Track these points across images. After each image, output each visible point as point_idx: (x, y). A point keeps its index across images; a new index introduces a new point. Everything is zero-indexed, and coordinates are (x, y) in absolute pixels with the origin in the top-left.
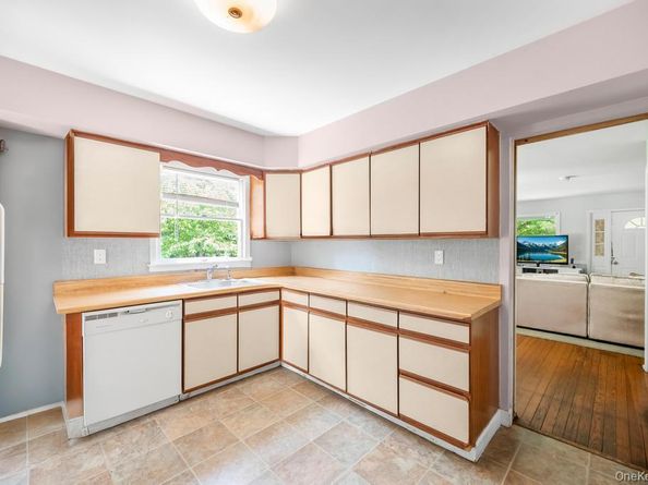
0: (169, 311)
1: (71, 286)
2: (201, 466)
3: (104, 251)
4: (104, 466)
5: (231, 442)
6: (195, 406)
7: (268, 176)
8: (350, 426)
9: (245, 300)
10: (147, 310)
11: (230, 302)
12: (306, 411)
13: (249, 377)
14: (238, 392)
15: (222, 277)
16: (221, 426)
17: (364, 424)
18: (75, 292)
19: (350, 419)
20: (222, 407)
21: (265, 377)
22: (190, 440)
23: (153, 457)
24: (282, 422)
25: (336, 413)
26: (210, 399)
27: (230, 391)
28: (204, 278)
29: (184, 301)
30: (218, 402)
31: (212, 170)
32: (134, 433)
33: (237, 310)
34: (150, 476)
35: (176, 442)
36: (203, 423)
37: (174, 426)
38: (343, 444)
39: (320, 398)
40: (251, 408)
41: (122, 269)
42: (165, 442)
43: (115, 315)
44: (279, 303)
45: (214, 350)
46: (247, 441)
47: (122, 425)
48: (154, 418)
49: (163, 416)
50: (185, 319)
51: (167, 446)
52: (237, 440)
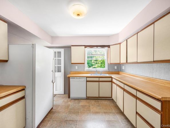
0: (83, 79)
1: (72, 72)
2: (81, 112)
3: (77, 67)
4: (70, 104)
5: (89, 110)
6: (88, 101)
7: (111, 46)
8: (120, 123)
9: (101, 79)
10: (80, 78)
11: (97, 79)
12: (110, 113)
13: (103, 99)
14: (98, 102)
15: (100, 73)
16: (90, 106)
17: (125, 125)
18: (73, 74)
19: (122, 121)
20: (93, 103)
21: (107, 101)
22: (83, 106)
23: (76, 106)
24: (102, 112)
25: (119, 117)
26: (92, 101)
27: (97, 100)
28: (95, 73)
29: (87, 77)
30: (93, 102)
31: (96, 48)
32: (77, 101)
33: (99, 81)
34: (74, 109)
35: (81, 106)
36: (87, 105)
37: (83, 103)
38: (114, 126)
39: (116, 112)
40: (98, 106)
41: (80, 70)
42: (79, 105)
43: (74, 78)
44: (112, 81)
45: (94, 90)
46: (92, 112)
47: (76, 99)
48: (81, 100)
49: (82, 100)
50: (87, 81)
51: (79, 106)
52: (90, 111)
